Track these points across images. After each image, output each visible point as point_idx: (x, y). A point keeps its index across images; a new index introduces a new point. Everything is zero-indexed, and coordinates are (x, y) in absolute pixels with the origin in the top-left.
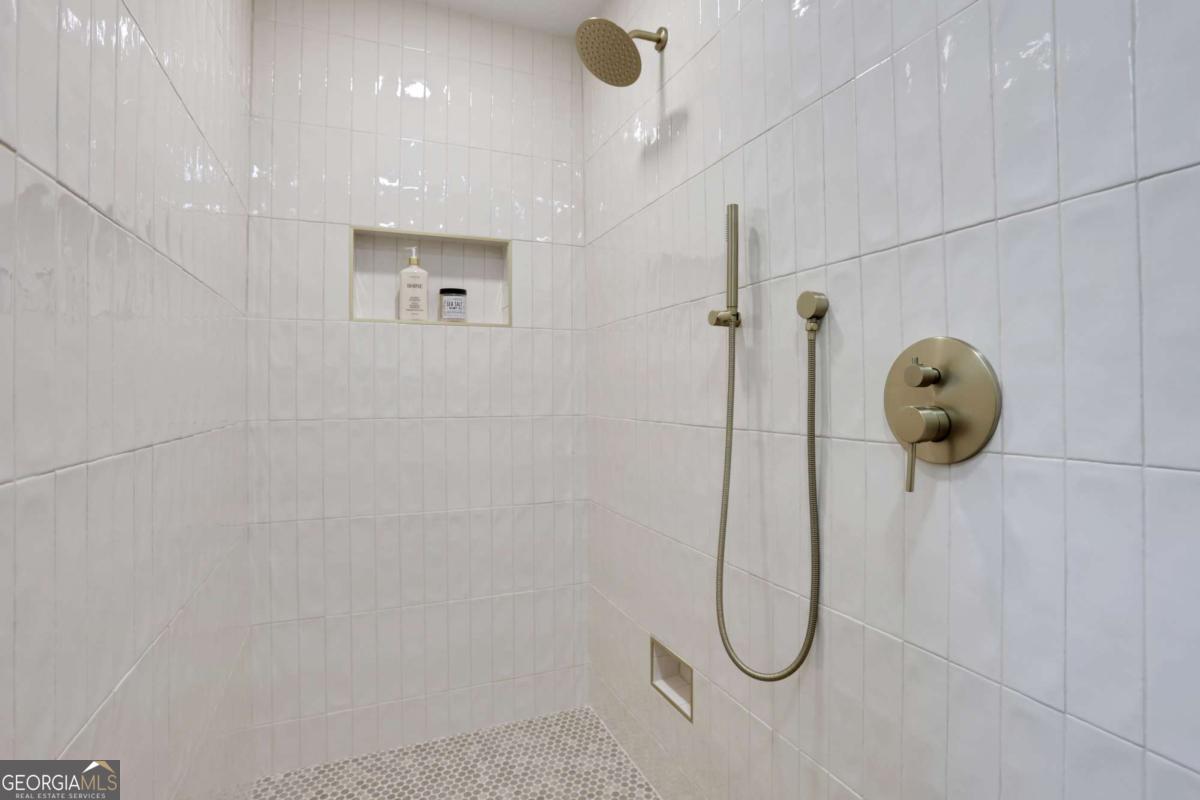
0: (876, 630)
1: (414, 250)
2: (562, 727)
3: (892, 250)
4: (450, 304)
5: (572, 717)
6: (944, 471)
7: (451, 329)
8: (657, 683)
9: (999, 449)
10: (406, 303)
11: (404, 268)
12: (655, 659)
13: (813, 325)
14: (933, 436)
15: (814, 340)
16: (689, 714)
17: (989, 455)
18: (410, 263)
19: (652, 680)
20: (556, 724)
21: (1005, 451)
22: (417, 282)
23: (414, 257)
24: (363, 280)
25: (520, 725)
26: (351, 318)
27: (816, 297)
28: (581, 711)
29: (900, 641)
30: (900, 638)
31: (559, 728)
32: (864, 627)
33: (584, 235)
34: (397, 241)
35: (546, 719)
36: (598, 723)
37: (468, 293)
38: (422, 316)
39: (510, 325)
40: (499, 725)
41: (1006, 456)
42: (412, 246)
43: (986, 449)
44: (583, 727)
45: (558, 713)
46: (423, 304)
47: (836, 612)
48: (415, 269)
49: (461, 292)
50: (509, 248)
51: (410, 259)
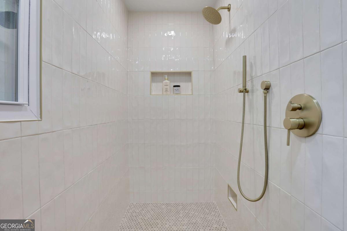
0: (283, 190)
1: (166, 76)
2: (205, 206)
3: (288, 66)
4: (176, 90)
5: (209, 204)
6: (303, 139)
7: (176, 96)
8: (229, 198)
9: (321, 133)
10: (164, 90)
11: (164, 81)
12: (229, 191)
13: (266, 92)
14: (297, 127)
15: (266, 96)
16: (236, 208)
17: (318, 134)
18: (165, 80)
19: (228, 197)
20: (204, 205)
21: (323, 134)
22: (167, 84)
23: (166, 78)
24: (154, 84)
25: (194, 203)
26: (151, 94)
27: (266, 83)
28: (212, 203)
29: (290, 195)
30: (290, 194)
31: (204, 206)
32: (280, 189)
33: (214, 67)
34: (162, 74)
35: (201, 203)
36: (216, 207)
37: (181, 86)
38: (169, 93)
39: (192, 94)
40: (188, 202)
41: (323, 135)
42: (166, 75)
43: (317, 133)
44: (211, 207)
45: (205, 202)
46: (169, 90)
47: (273, 183)
48: (167, 81)
49: (179, 86)
50: (192, 73)
51: (165, 79)
